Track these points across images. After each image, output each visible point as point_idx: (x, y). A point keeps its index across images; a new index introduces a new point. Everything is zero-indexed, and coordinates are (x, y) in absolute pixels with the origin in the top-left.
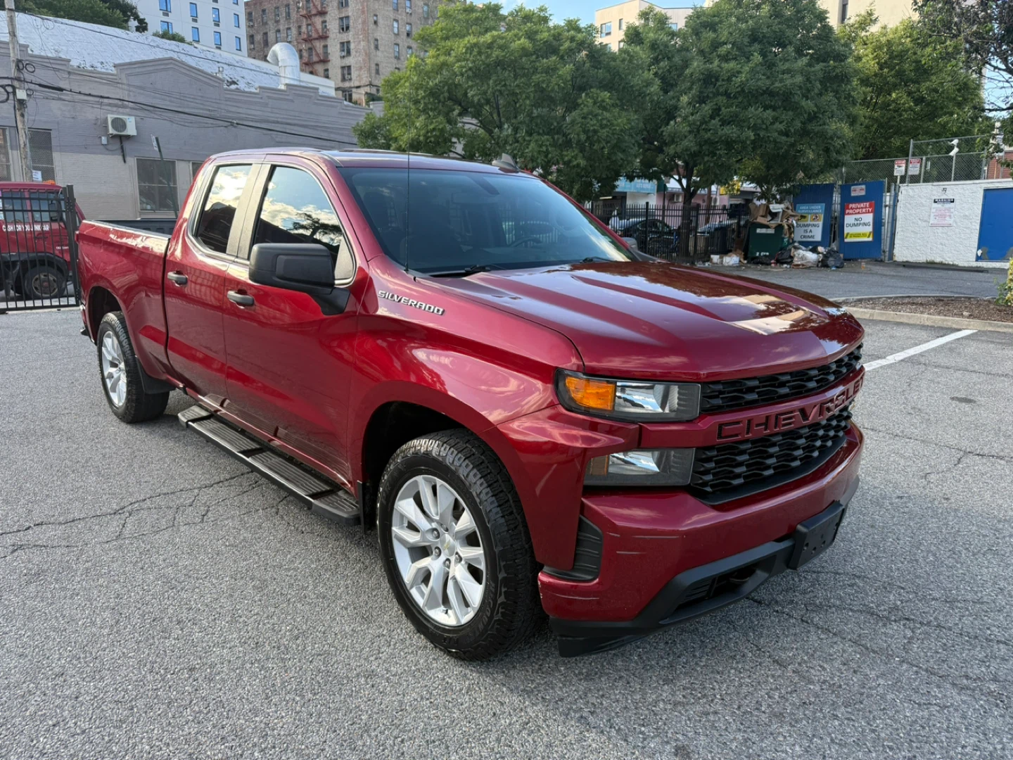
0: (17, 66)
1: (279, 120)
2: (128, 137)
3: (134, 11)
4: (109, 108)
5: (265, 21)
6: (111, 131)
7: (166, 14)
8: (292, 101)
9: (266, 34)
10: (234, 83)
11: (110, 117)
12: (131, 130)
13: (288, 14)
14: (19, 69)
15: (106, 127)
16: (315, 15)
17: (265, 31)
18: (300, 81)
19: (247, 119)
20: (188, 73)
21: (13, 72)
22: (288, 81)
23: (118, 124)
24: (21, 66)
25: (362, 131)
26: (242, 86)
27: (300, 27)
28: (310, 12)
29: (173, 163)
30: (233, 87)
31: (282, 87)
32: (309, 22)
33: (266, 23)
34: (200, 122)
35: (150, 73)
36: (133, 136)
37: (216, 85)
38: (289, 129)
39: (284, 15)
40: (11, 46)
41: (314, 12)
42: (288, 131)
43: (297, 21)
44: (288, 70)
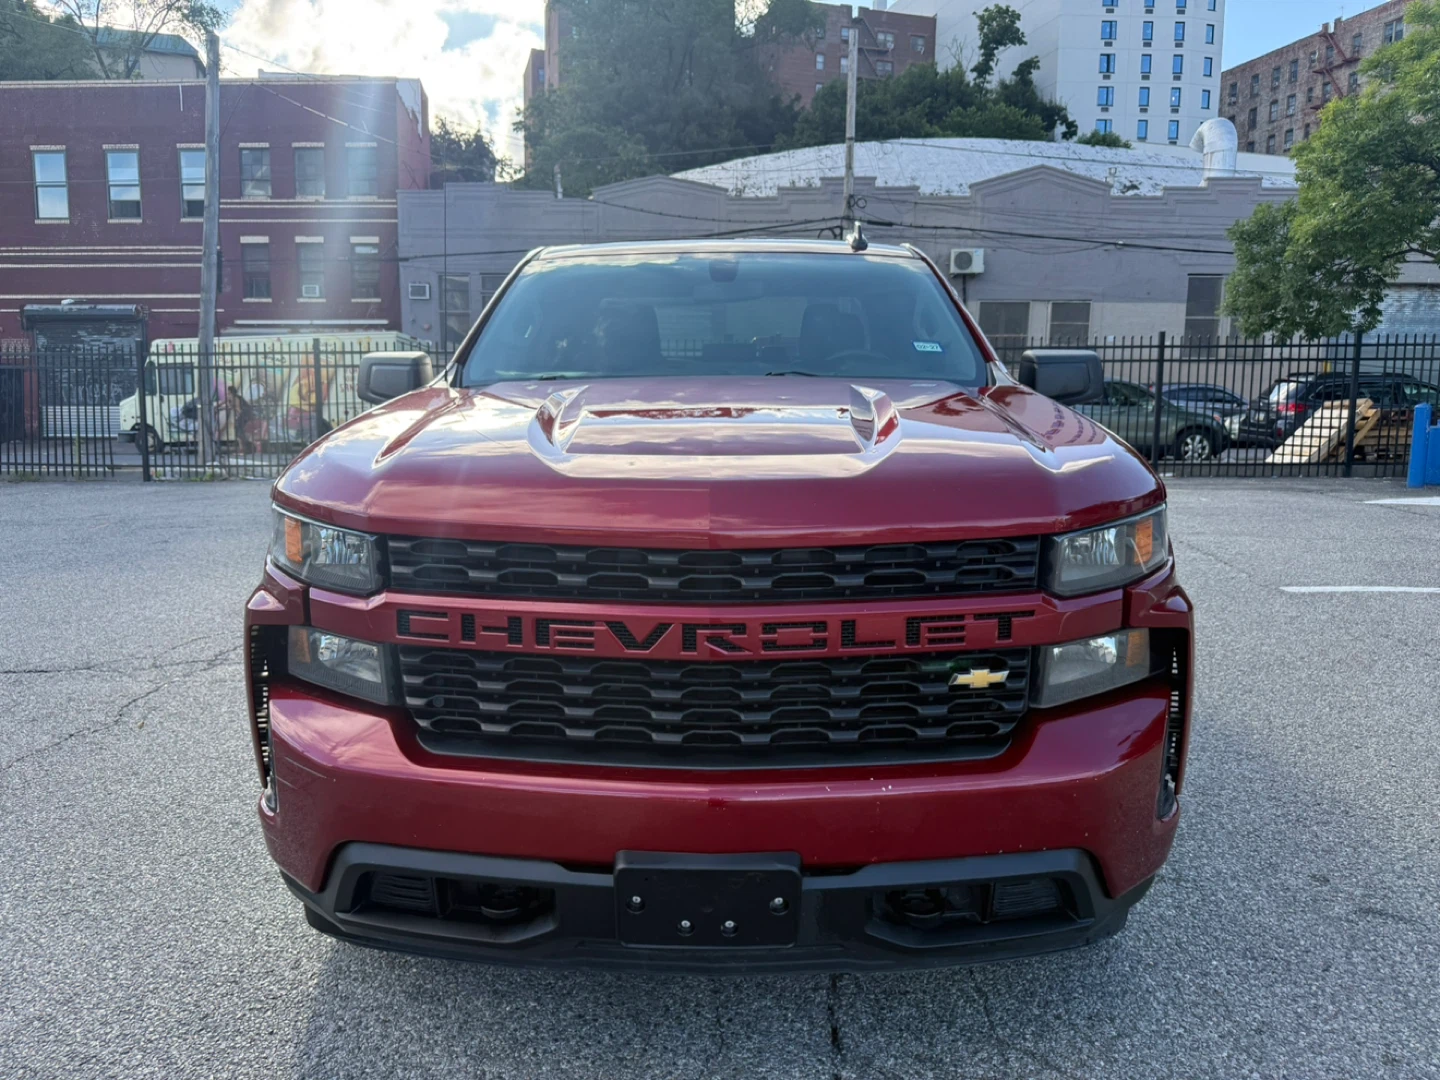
0: (849, 203)
1: (1189, 233)
2: (973, 276)
3: (1062, 113)
4: (957, 241)
5: (1255, 92)
6: (953, 269)
7: (1105, 110)
8: (1214, 202)
9: (1254, 111)
10: (1134, 187)
11: (954, 252)
12: (977, 266)
13: (1294, 75)
14: (849, 206)
15: (948, 266)
16: (1340, 67)
17: (1253, 106)
18: (1235, 171)
19: (1138, 237)
20: (1062, 182)
21: (842, 211)
22: (1213, 174)
23: (964, 260)
24: (852, 202)
25: (1242, 233)
26: (1145, 190)
27: (1310, 90)
28: (1331, 63)
29: (1026, 305)
30: (1131, 193)
31: (1203, 184)
32: (1327, 80)
33: (1257, 95)
34: (1059, 247)
35: (1010, 189)
36: (979, 274)
37: (1100, 192)
38: (1204, 244)
39: (1287, 76)
40: (845, 181)
41: (1338, 61)
42: (1202, 248)
43: (1307, 82)
44: (1218, 156)
